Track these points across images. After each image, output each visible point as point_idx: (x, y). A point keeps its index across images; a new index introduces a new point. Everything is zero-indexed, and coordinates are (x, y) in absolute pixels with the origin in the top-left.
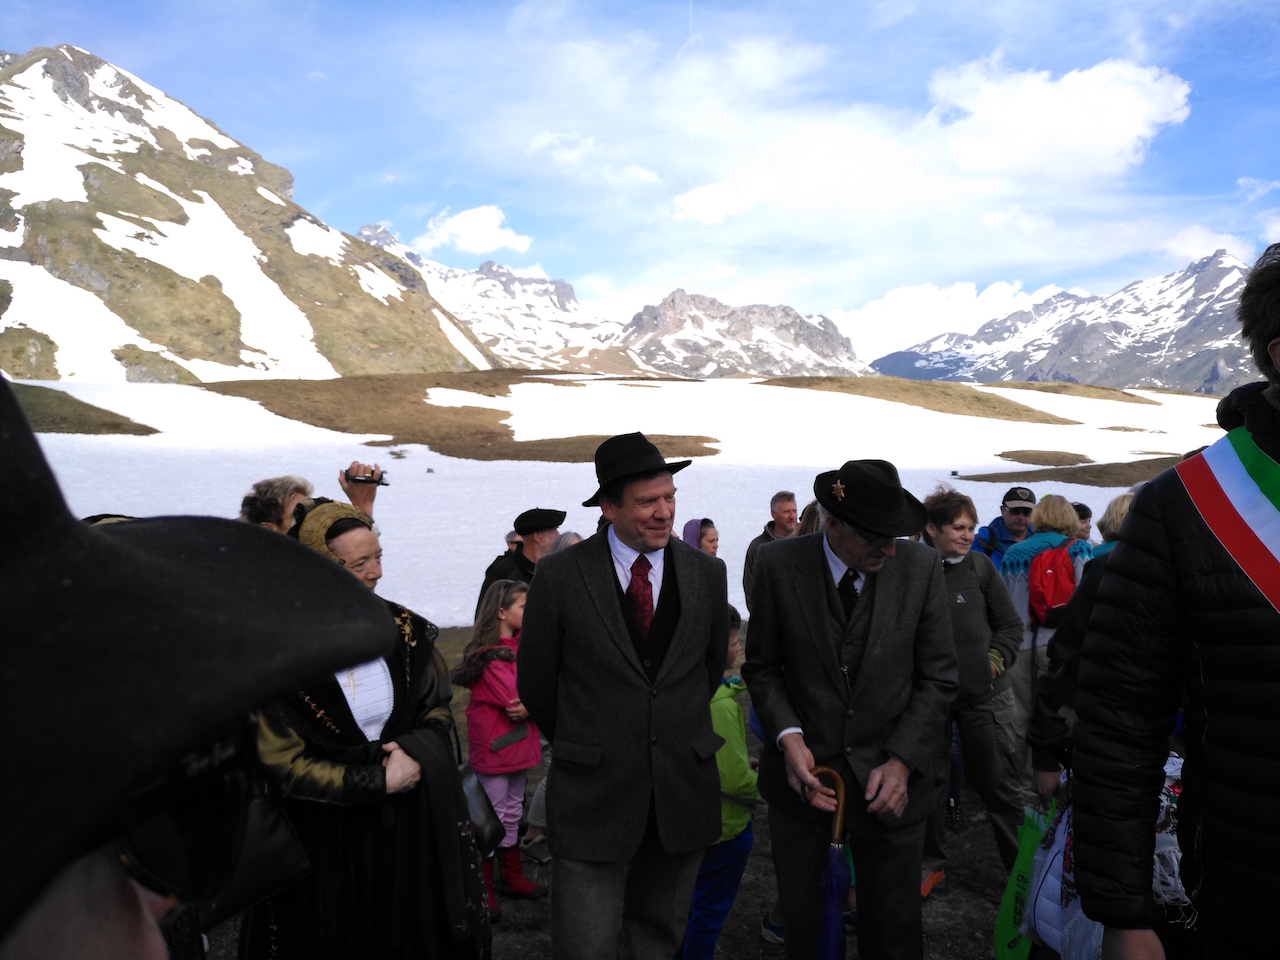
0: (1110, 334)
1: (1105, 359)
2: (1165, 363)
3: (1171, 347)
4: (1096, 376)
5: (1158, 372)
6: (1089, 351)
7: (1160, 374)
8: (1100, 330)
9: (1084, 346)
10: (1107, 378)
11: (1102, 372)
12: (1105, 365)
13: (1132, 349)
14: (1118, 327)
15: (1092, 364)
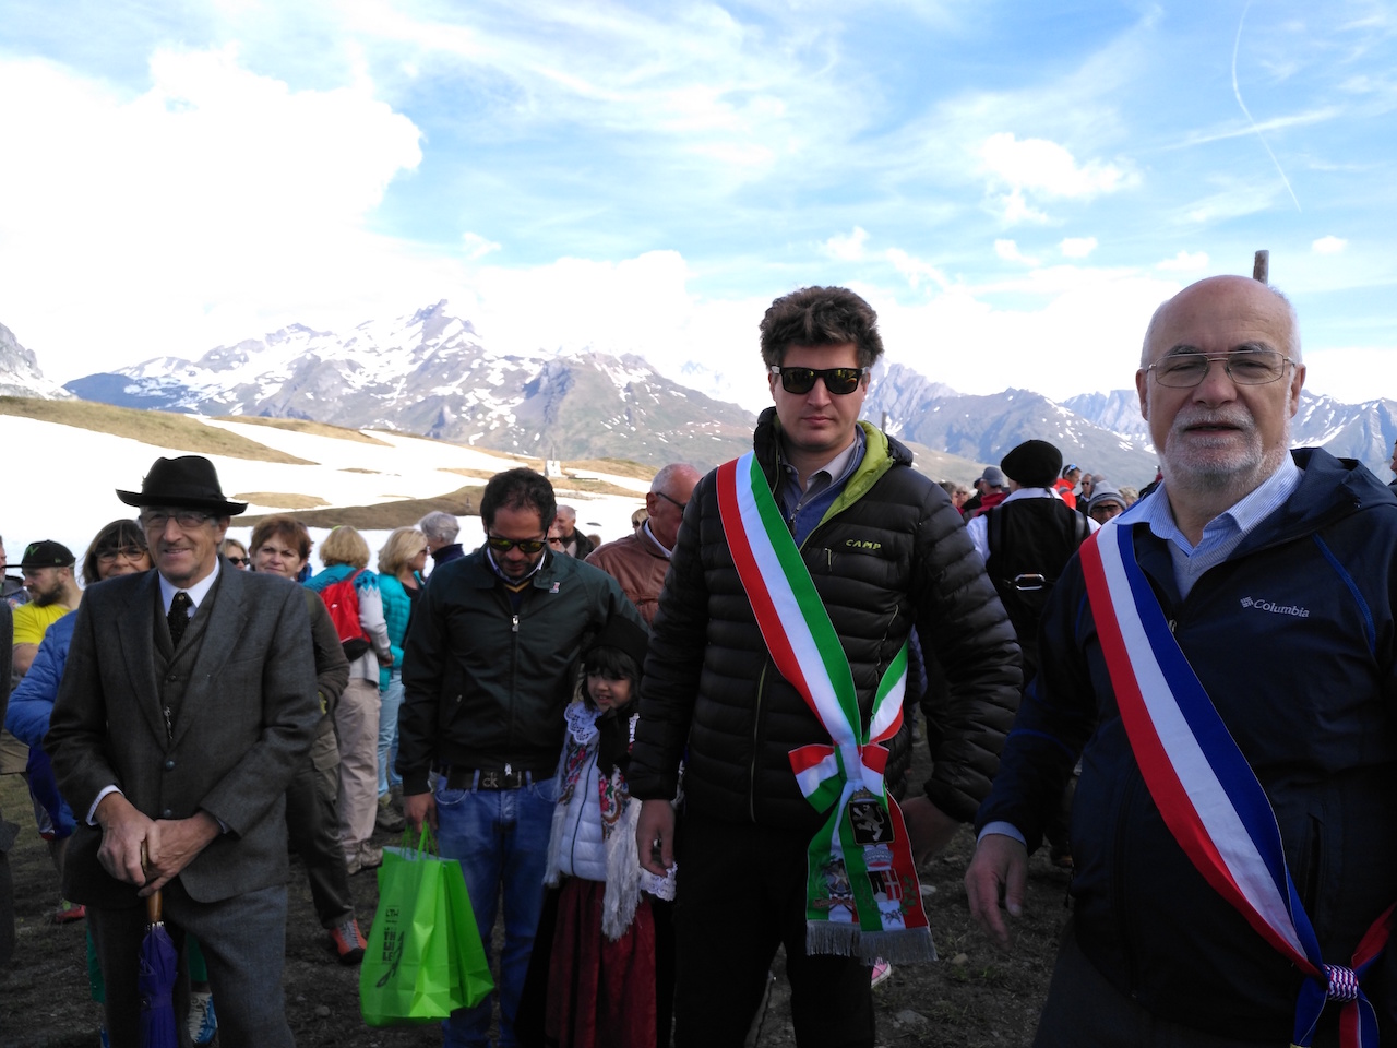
0: (345, 372)
1: (340, 398)
2: (396, 405)
3: (403, 390)
4: (332, 415)
5: (391, 415)
6: (324, 388)
7: (393, 416)
8: (335, 366)
9: (320, 383)
10: (343, 417)
11: (338, 411)
12: (340, 405)
13: (367, 390)
14: (353, 366)
15: (328, 402)
